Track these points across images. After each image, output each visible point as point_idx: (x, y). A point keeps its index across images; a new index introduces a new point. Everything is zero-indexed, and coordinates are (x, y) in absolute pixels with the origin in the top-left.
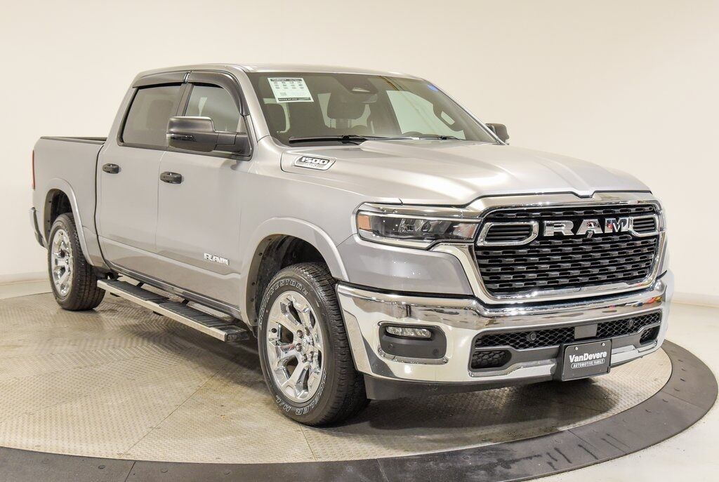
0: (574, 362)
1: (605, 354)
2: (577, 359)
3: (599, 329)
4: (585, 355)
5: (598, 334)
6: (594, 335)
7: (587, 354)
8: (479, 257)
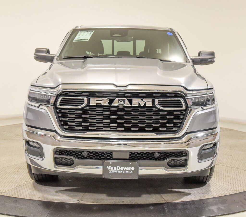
0: (110, 170)
1: (133, 169)
2: (112, 168)
3: (130, 155)
4: (118, 167)
5: (130, 157)
6: (128, 158)
7: (119, 167)
8: (58, 113)
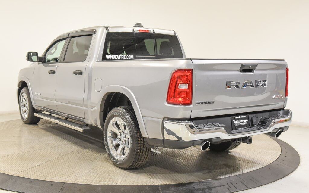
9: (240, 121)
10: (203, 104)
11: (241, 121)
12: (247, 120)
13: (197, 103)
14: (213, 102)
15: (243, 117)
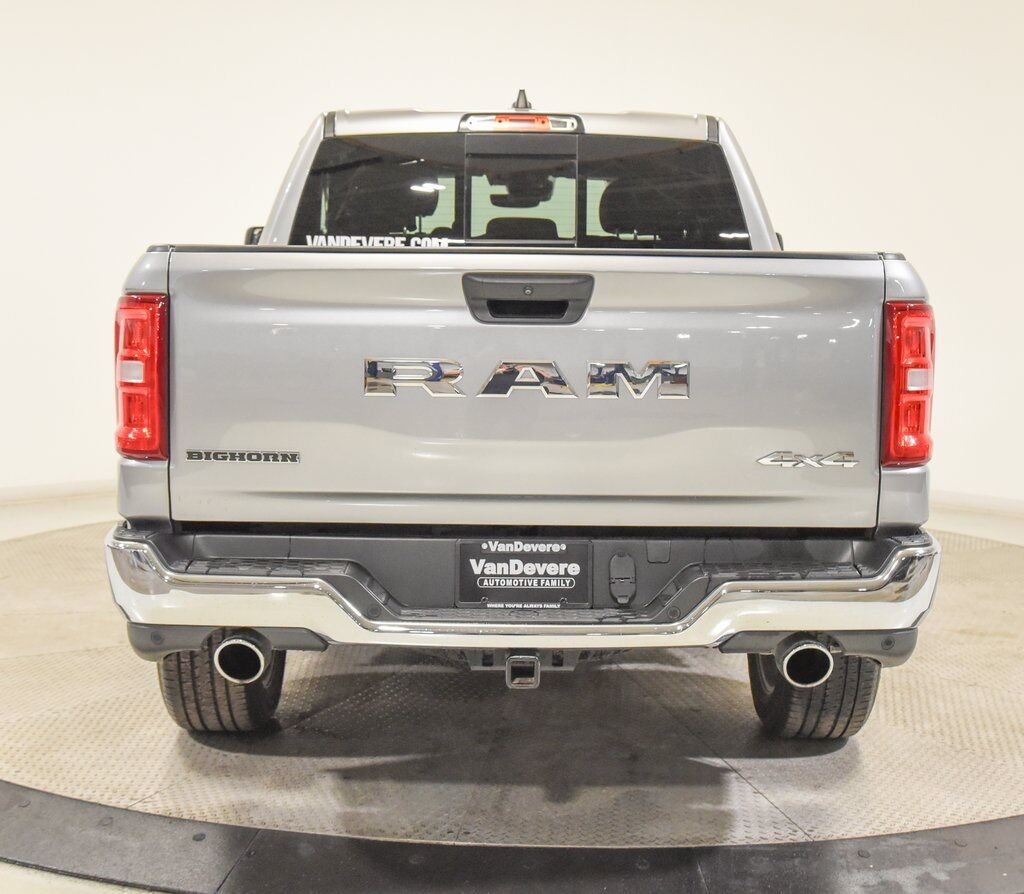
9: (516, 566)
10: (225, 458)
11: (530, 568)
12: (574, 569)
13: (191, 455)
14: (294, 458)
15: (543, 548)
